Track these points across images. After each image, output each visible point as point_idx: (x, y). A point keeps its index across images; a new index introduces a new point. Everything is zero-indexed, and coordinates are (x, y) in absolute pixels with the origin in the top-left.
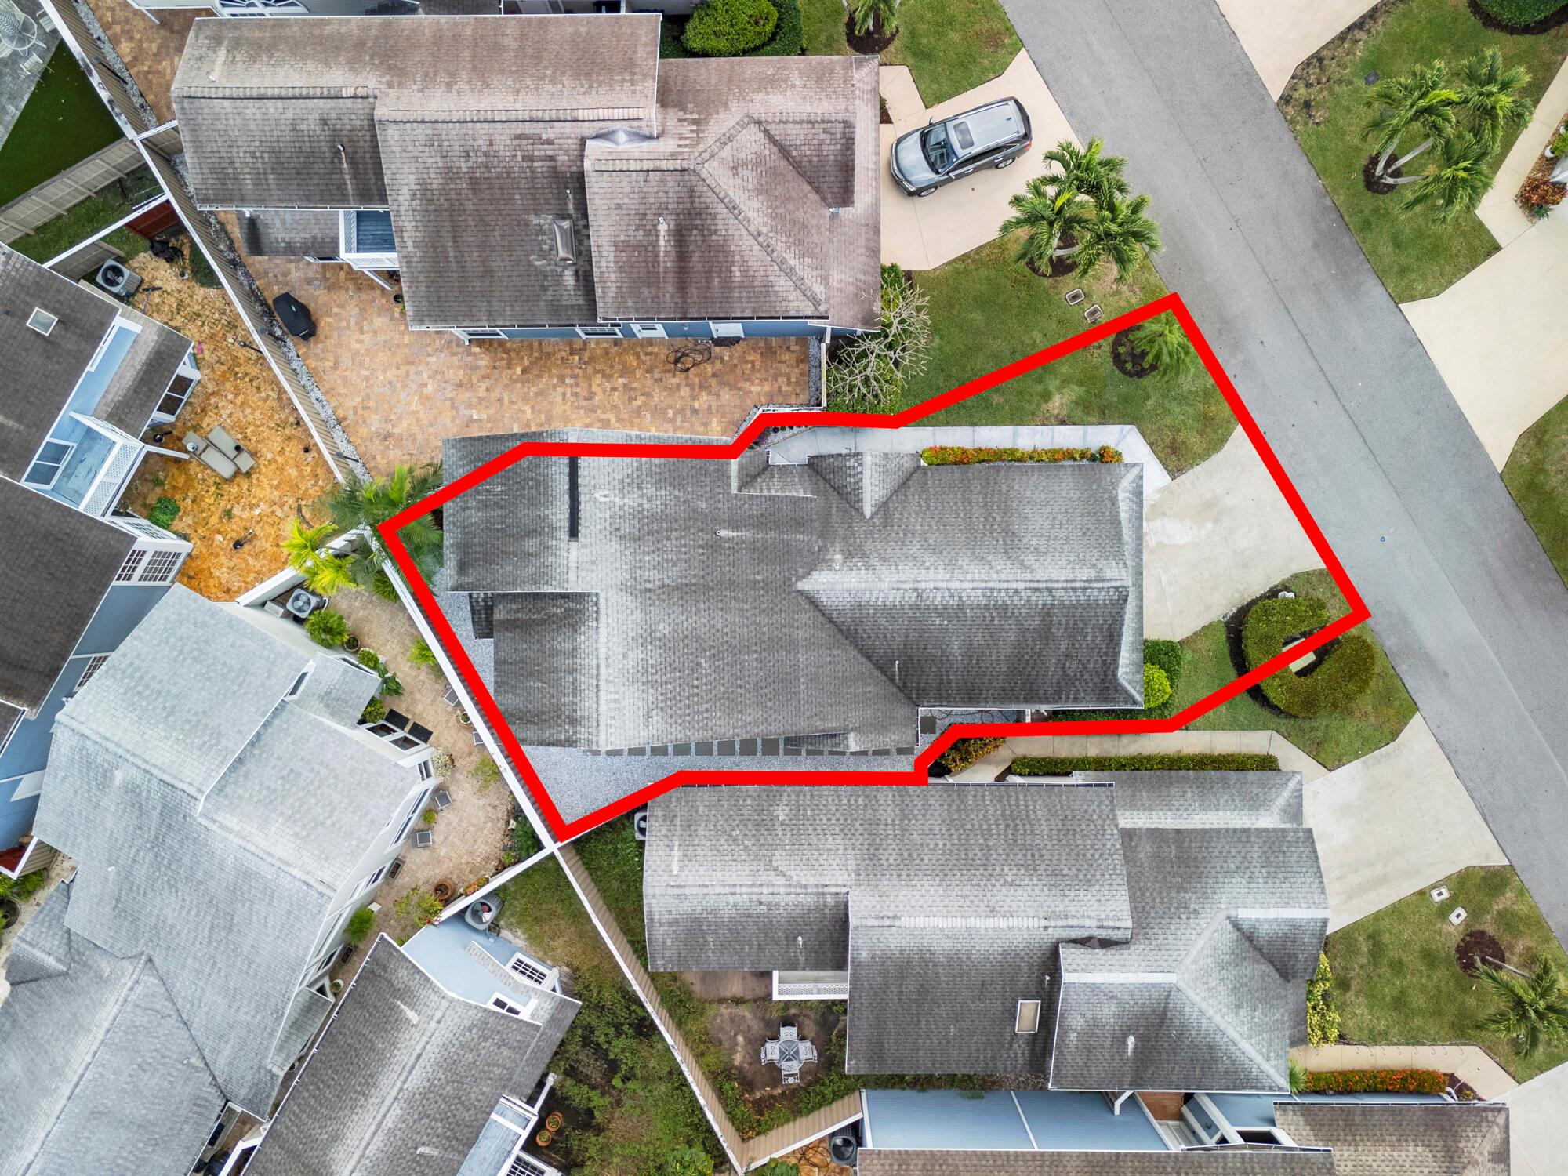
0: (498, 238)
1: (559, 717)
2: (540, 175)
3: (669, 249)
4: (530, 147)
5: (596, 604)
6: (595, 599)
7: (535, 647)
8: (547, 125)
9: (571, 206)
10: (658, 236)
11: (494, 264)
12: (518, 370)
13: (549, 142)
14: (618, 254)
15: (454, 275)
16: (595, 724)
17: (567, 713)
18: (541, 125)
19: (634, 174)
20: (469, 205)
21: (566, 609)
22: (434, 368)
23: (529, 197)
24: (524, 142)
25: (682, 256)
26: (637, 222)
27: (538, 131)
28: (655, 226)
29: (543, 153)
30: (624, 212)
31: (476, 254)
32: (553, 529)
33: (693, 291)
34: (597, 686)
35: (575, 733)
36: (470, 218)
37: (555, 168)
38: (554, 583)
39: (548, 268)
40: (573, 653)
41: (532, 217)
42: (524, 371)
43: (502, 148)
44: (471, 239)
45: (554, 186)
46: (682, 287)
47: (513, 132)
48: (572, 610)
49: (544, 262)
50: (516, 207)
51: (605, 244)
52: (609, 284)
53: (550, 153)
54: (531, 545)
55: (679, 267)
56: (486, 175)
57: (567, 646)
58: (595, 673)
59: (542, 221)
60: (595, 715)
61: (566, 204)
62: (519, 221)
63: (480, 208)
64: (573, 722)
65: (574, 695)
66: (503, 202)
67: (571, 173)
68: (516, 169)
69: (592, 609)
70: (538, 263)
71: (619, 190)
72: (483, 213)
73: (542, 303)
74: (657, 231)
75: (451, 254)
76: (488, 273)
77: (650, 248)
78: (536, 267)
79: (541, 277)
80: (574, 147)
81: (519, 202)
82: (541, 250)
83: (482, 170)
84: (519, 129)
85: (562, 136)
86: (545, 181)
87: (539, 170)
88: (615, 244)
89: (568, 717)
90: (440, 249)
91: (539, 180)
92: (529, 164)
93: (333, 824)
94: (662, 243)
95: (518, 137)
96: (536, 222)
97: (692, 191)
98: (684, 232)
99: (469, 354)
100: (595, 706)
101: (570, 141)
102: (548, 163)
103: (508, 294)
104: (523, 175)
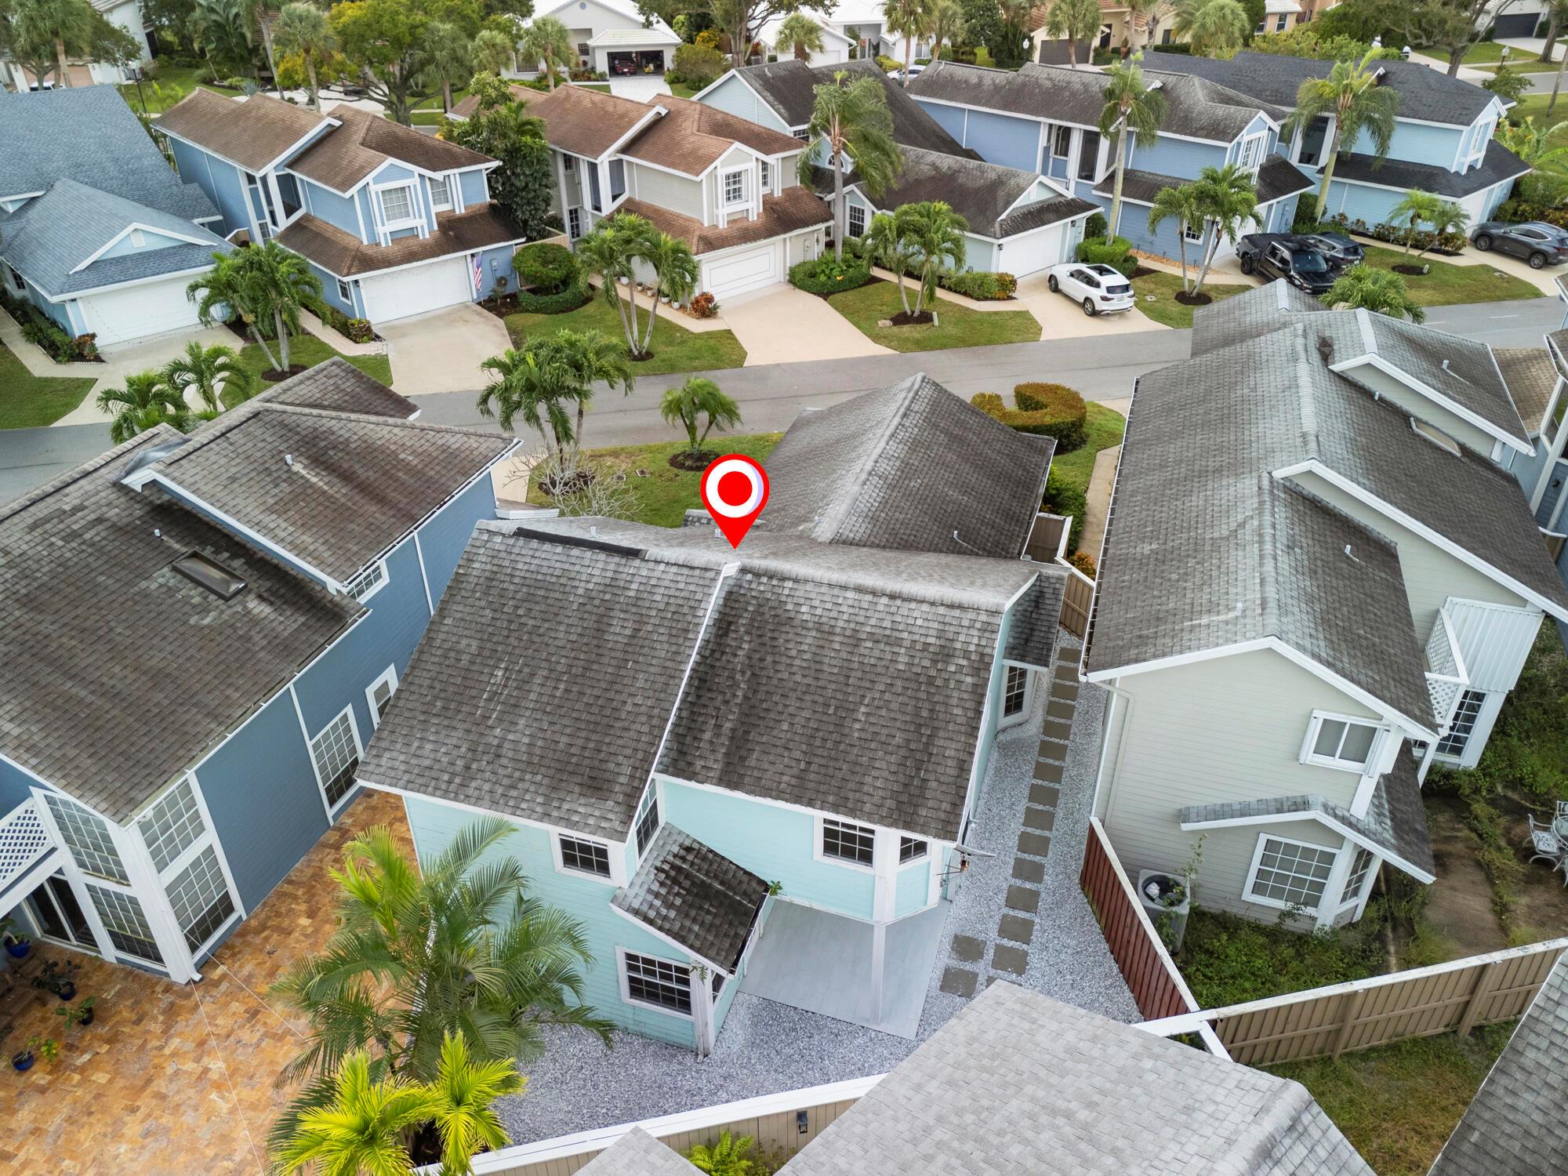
0: (128, 632)
1: (931, 681)
2: (104, 543)
3: (326, 480)
4: (61, 526)
5: (757, 574)
6: (749, 577)
7: (792, 702)
8: (58, 496)
9: (177, 546)
10: (302, 477)
11: (153, 662)
12: (304, 921)
13: (76, 509)
14: (285, 516)
15: (114, 712)
16: (957, 613)
17: (926, 663)
18: (50, 500)
19: (212, 445)
20: (46, 628)
21: (747, 633)
22: (190, 1046)
23: (115, 569)
24: (48, 526)
25: (346, 477)
26: (268, 479)
27: (56, 507)
28: (289, 471)
29: (83, 522)
30: (245, 479)
31: (117, 669)
32: (611, 585)
33: (393, 495)
34: (893, 597)
35: (966, 654)
36: (64, 640)
37: (114, 525)
38: (699, 597)
39: (225, 617)
40: (825, 631)
41: (143, 584)
42: (311, 914)
43: (25, 547)
44: (91, 660)
45: (134, 541)
46: (381, 500)
47: (22, 525)
48: (753, 620)
49: (213, 614)
50: (113, 588)
51: (261, 517)
52: (312, 548)
53: (93, 516)
54: (619, 629)
55: (356, 487)
56: (35, 585)
57: (809, 639)
58: (869, 597)
59: (161, 580)
60: (942, 610)
61: (169, 548)
62: (131, 599)
63: (65, 620)
64: (945, 654)
65: (898, 642)
66: (90, 595)
67: (139, 518)
68: (68, 555)
69: (763, 586)
70: (206, 621)
71: (215, 466)
72: (75, 622)
73: (262, 654)
74: (297, 473)
75: (83, 693)
76: (158, 678)
77: (310, 491)
78: (208, 626)
79: (230, 631)
80: (113, 496)
81: (110, 582)
82: (194, 606)
83: (23, 583)
84: (28, 518)
85: (88, 495)
86: (117, 543)
87: (98, 538)
88: (270, 510)
89: (935, 662)
90: (60, 702)
91: (109, 548)
92: (79, 541)
93: (1091, 1105)
94: (314, 480)
95: (33, 527)
96: (154, 586)
97: (283, 425)
98: (323, 459)
99: (216, 984)
100: (925, 607)
101: (103, 494)
102: (101, 527)
103: (208, 677)
104: (83, 555)
